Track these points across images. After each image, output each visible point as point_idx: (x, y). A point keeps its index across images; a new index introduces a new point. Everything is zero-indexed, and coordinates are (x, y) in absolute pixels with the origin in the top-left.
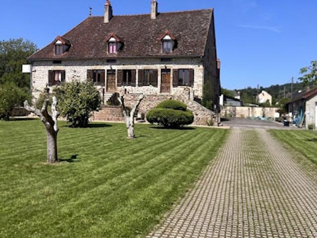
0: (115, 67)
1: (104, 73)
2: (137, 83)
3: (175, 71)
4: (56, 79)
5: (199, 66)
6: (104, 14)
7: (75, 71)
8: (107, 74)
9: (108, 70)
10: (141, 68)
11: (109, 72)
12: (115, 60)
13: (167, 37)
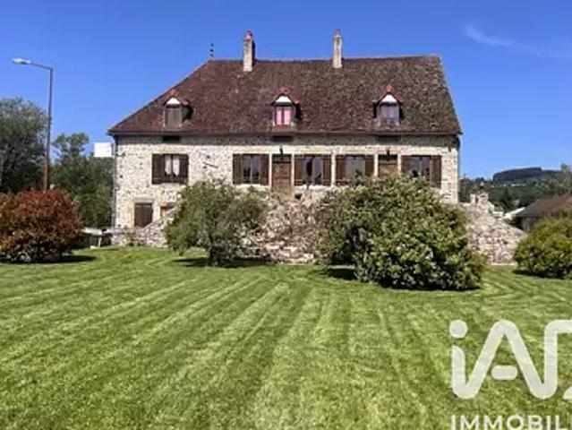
0: (289, 149)
1: (268, 160)
2: (333, 179)
3: (405, 158)
4: (168, 170)
5: (450, 150)
6: (243, 56)
7: (208, 157)
8: (274, 162)
9: (274, 156)
10: (341, 152)
11: (276, 160)
12: (289, 137)
13: (389, 99)
